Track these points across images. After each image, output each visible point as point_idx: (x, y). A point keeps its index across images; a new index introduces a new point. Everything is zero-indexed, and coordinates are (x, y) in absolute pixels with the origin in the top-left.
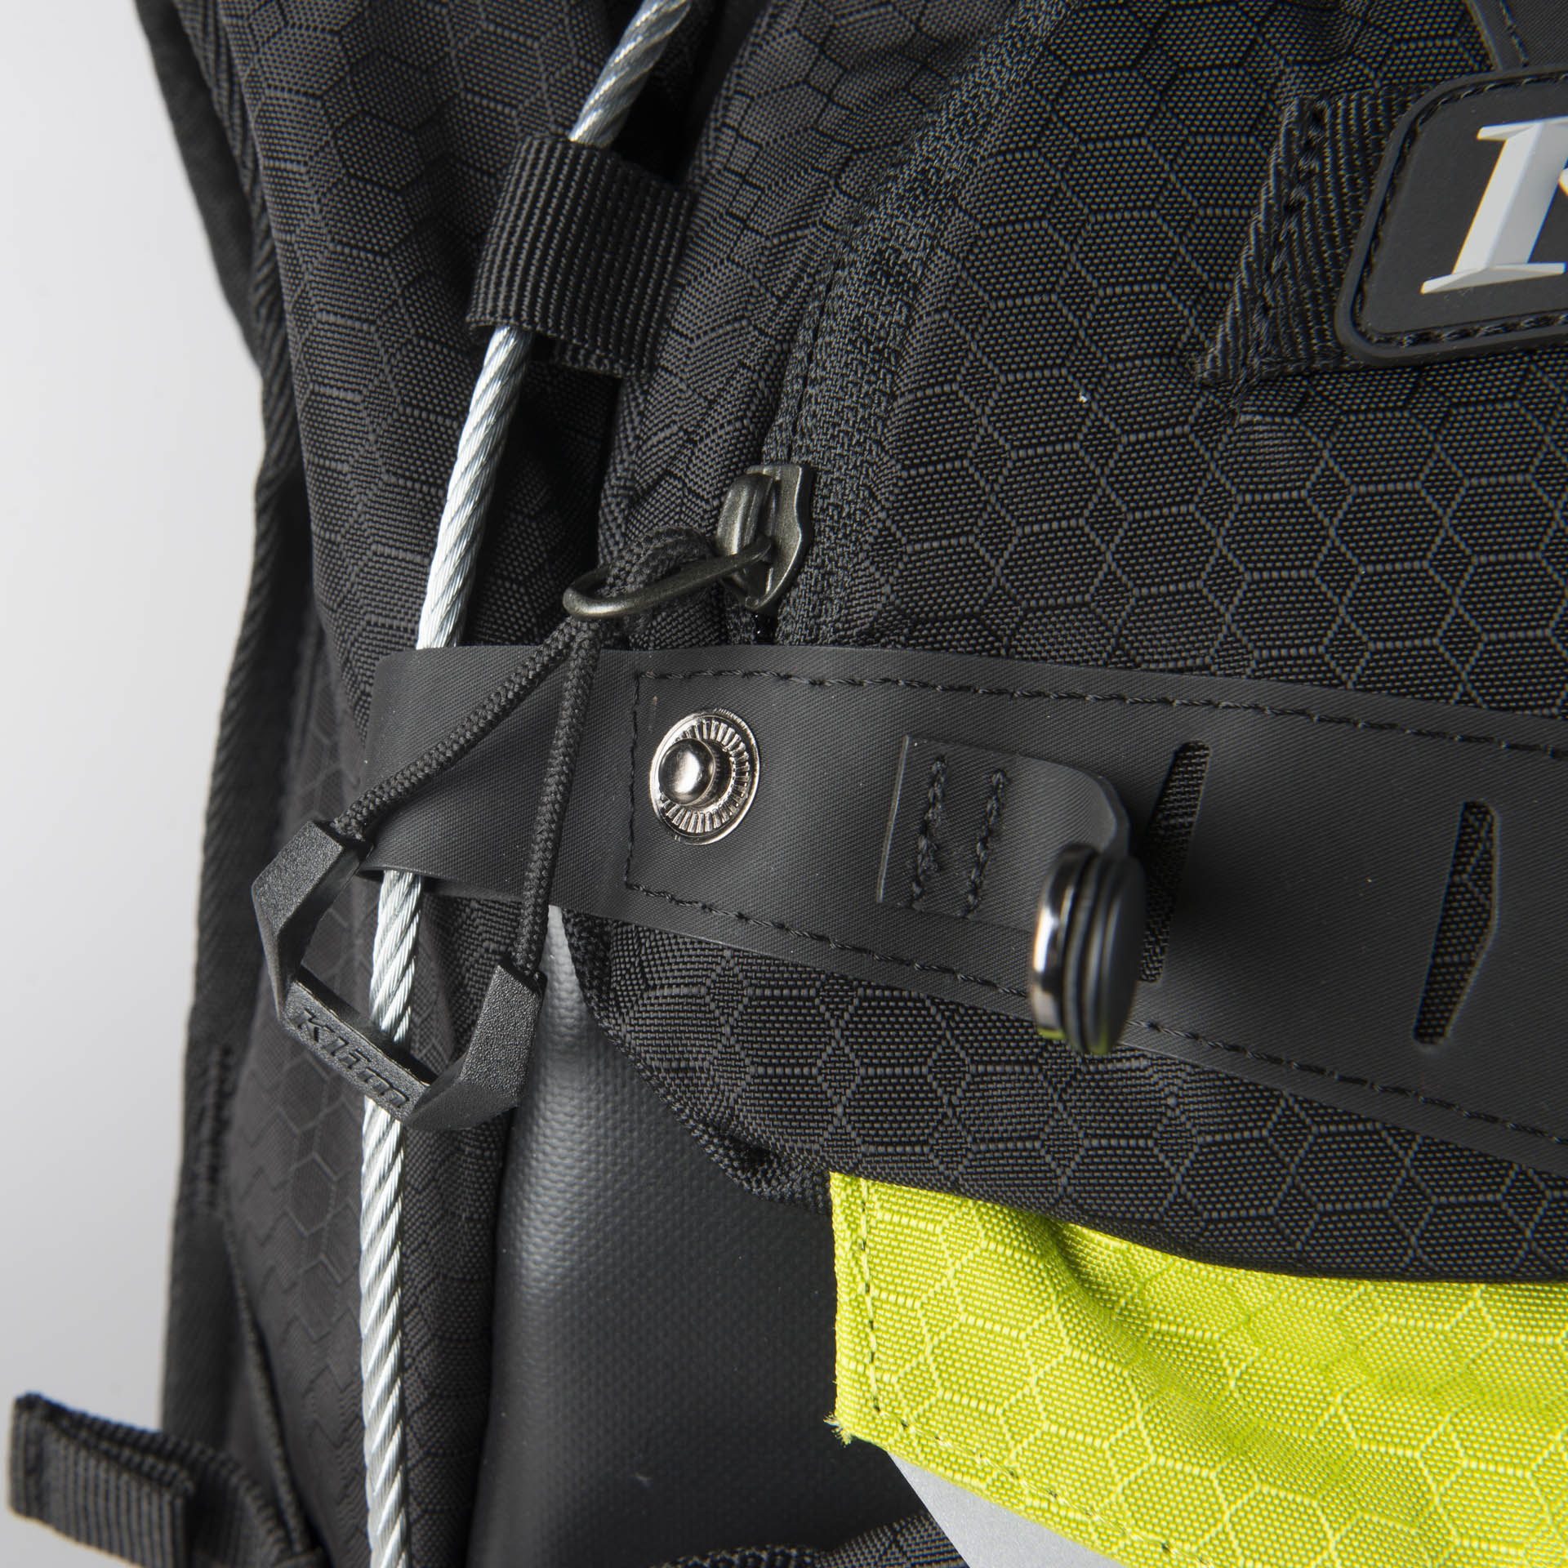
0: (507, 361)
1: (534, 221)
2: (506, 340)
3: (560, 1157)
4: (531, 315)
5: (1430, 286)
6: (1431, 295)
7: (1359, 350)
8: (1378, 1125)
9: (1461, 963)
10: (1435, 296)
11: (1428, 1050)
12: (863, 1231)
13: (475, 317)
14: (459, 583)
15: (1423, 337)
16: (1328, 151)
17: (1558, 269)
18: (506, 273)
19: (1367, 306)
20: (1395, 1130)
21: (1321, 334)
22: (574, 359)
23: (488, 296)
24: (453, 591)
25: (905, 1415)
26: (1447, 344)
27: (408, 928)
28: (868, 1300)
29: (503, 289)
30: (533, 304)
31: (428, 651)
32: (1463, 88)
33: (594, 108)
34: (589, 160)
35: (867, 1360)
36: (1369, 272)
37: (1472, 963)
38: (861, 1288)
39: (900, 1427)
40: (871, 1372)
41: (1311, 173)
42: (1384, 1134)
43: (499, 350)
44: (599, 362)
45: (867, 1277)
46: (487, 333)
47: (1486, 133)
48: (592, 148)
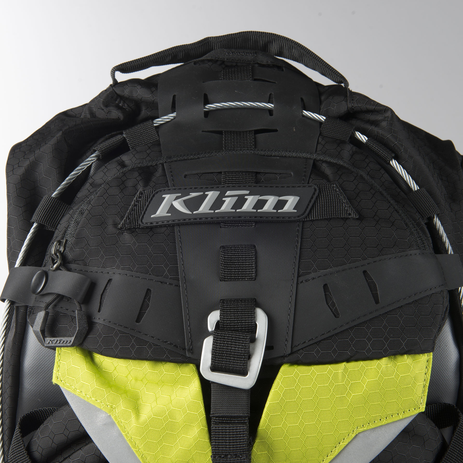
0: (35, 227)
1: (43, 207)
2: (36, 224)
3: (30, 353)
4: (39, 220)
5: (152, 216)
6: (152, 218)
7: (142, 226)
8: (129, 335)
9: (144, 312)
10: (153, 218)
11: (138, 324)
12: (60, 352)
13: (32, 221)
14: (22, 258)
15: (151, 223)
16: (142, 198)
17: (170, 215)
18: (37, 214)
19: (144, 219)
20: (132, 336)
21: (137, 223)
22: (47, 228)
23: (34, 218)
24: (21, 259)
25: (62, 379)
26: (155, 224)
27: (7, 309)
28: (59, 362)
29: (36, 216)
30: (40, 219)
31: (17, 268)
32: (162, 190)
33: (57, 191)
34: (53, 199)
35: (57, 371)
36: (145, 214)
37: (146, 312)
38: (58, 360)
39: (61, 381)
40: (57, 373)
41: (139, 201)
42: (130, 336)
43: (35, 225)
44: (51, 229)
45: (59, 359)
46: (33, 223)
47: (163, 196)
48: (54, 198)
